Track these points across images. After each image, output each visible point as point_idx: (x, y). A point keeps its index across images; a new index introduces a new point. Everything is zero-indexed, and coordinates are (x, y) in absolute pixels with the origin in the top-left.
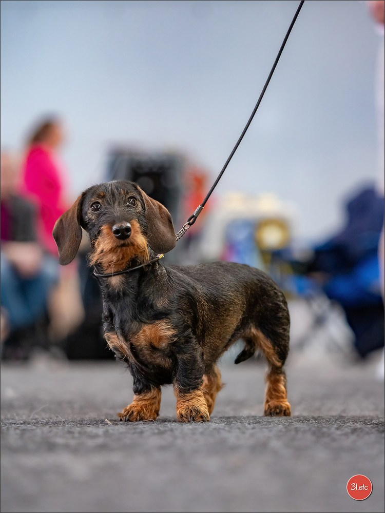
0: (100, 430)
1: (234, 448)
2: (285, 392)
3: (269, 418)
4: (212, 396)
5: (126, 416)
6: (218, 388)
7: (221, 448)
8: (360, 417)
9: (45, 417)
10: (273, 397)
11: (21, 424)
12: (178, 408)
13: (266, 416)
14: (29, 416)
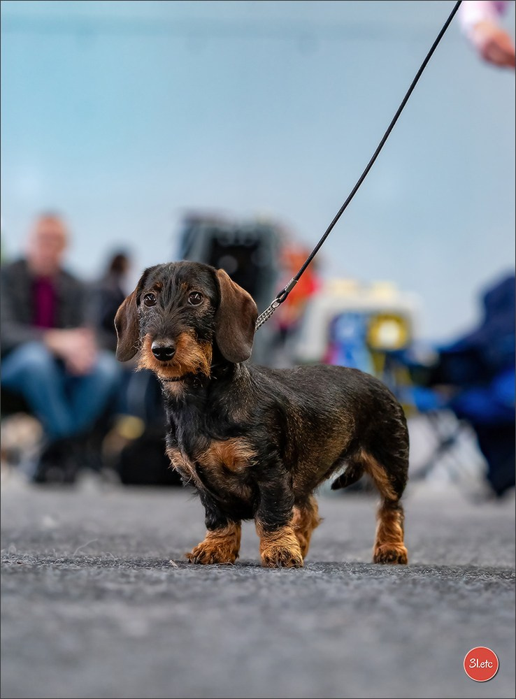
0: (163, 574)
1: (334, 603)
2: (401, 533)
3: (379, 565)
4: (306, 535)
5: (196, 557)
6: (315, 524)
7: (318, 603)
8: (496, 568)
9: (92, 554)
10: (386, 539)
11: (63, 562)
12: (262, 550)
13: (376, 563)
14: (73, 553)
